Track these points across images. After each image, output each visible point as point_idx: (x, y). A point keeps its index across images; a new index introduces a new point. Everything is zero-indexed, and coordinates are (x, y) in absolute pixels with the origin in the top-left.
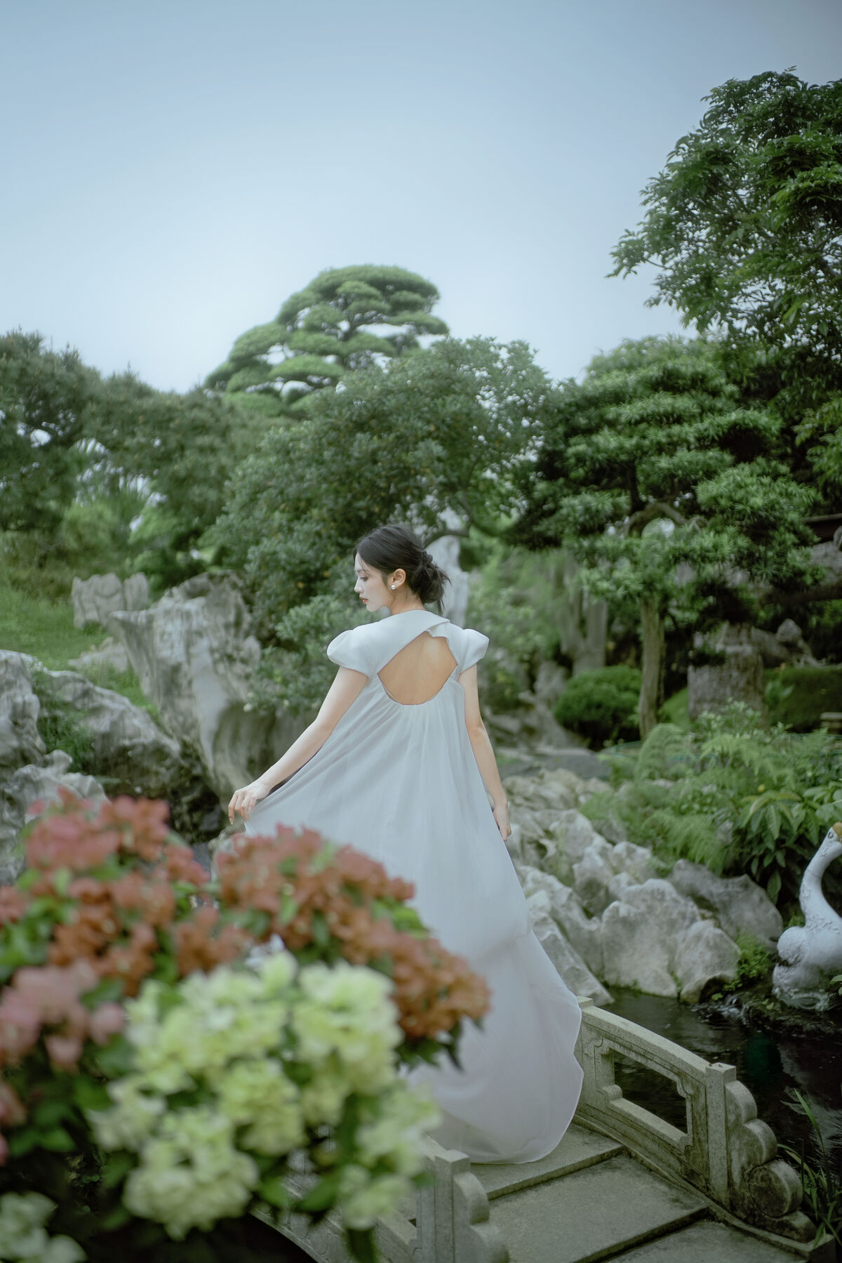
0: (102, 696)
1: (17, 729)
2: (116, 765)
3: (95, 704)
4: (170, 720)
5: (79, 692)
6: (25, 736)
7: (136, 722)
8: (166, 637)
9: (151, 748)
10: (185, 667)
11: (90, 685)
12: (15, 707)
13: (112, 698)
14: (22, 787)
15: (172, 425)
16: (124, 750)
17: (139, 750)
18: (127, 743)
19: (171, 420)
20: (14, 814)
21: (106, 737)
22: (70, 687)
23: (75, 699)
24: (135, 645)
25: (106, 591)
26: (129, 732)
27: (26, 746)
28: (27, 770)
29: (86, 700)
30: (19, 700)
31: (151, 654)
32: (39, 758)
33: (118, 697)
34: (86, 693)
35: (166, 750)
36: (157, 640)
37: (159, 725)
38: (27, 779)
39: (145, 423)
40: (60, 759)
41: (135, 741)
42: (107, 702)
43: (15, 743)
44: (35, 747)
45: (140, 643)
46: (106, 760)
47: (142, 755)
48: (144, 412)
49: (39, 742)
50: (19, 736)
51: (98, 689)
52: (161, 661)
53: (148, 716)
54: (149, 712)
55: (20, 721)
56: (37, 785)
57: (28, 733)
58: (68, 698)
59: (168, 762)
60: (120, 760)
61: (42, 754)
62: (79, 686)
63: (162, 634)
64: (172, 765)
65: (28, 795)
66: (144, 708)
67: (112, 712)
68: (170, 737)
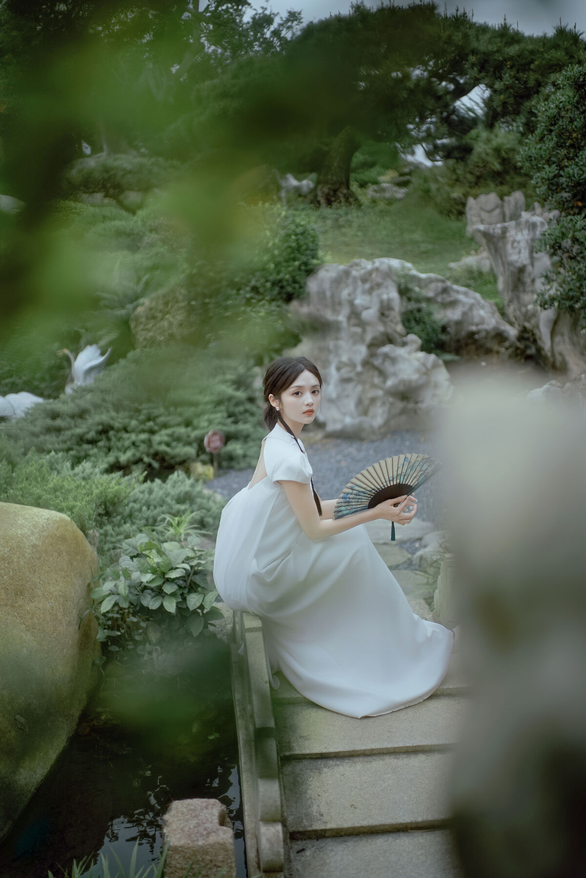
0: (458, 292)
1: (384, 319)
2: (467, 345)
3: (452, 299)
4: (515, 310)
5: (440, 289)
6: (389, 324)
7: (482, 312)
8: (516, 244)
9: (492, 334)
10: (529, 268)
11: (449, 283)
12: (382, 302)
13: (466, 294)
14: (384, 361)
15: (532, 66)
16: (472, 334)
17: (483, 334)
18: (474, 328)
19: (532, 61)
20: (381, 379)
21: (458, 323)
22: (433, 286)
23: (437, 295)
24: (493, 251)
25: (489, 208)
26: (476, 320)
27: (389, 331)
28: (387, 349)
29: (445, 296)
30: (385, 297)
31: (504, 258)
32: (399, 340)
33: (472, 293)
34: (445, 290)
35: (505, 334)
36: (509, 247)
37: (503, 314)
38: (386, 356)
39: (512, 67)
40: (413, 342)
41: (480, 327)
42: (461, 297)
43: (381, 328)
44: (396, 332)
45: (496, 250)
46: (458, 341)
47: (486, 338)
48: (511, 58)
49: (400, 328)
50: (385, 323)
51: (455, 287)
52: (511, 264)
53: (495, 308)
54: (497, 305)
55: (387, 313)
56: (394, 360)
57: (391, 321)
58: (431, 294)
59: (507, 344)
60: (470, 341)
61: (402, 336)
62: (440, 285)
63: (513, 242)
64: (511, 346)
65: (388, 367)
66: (493, 301)
67: (464, 304)
68: (511, 324)
